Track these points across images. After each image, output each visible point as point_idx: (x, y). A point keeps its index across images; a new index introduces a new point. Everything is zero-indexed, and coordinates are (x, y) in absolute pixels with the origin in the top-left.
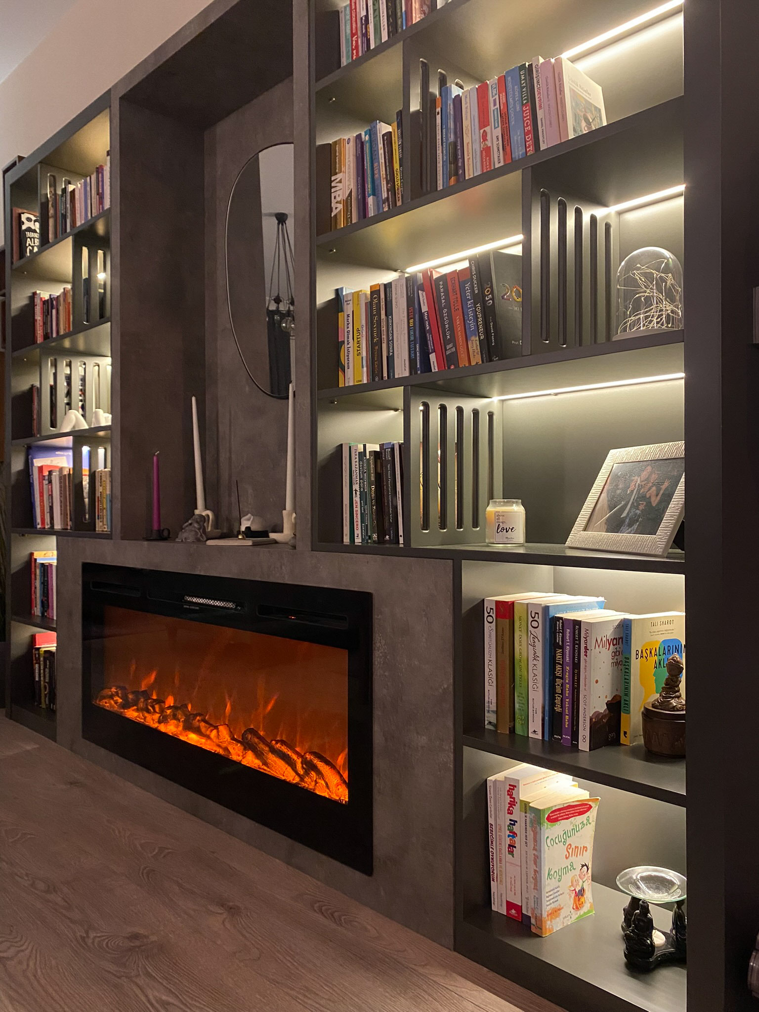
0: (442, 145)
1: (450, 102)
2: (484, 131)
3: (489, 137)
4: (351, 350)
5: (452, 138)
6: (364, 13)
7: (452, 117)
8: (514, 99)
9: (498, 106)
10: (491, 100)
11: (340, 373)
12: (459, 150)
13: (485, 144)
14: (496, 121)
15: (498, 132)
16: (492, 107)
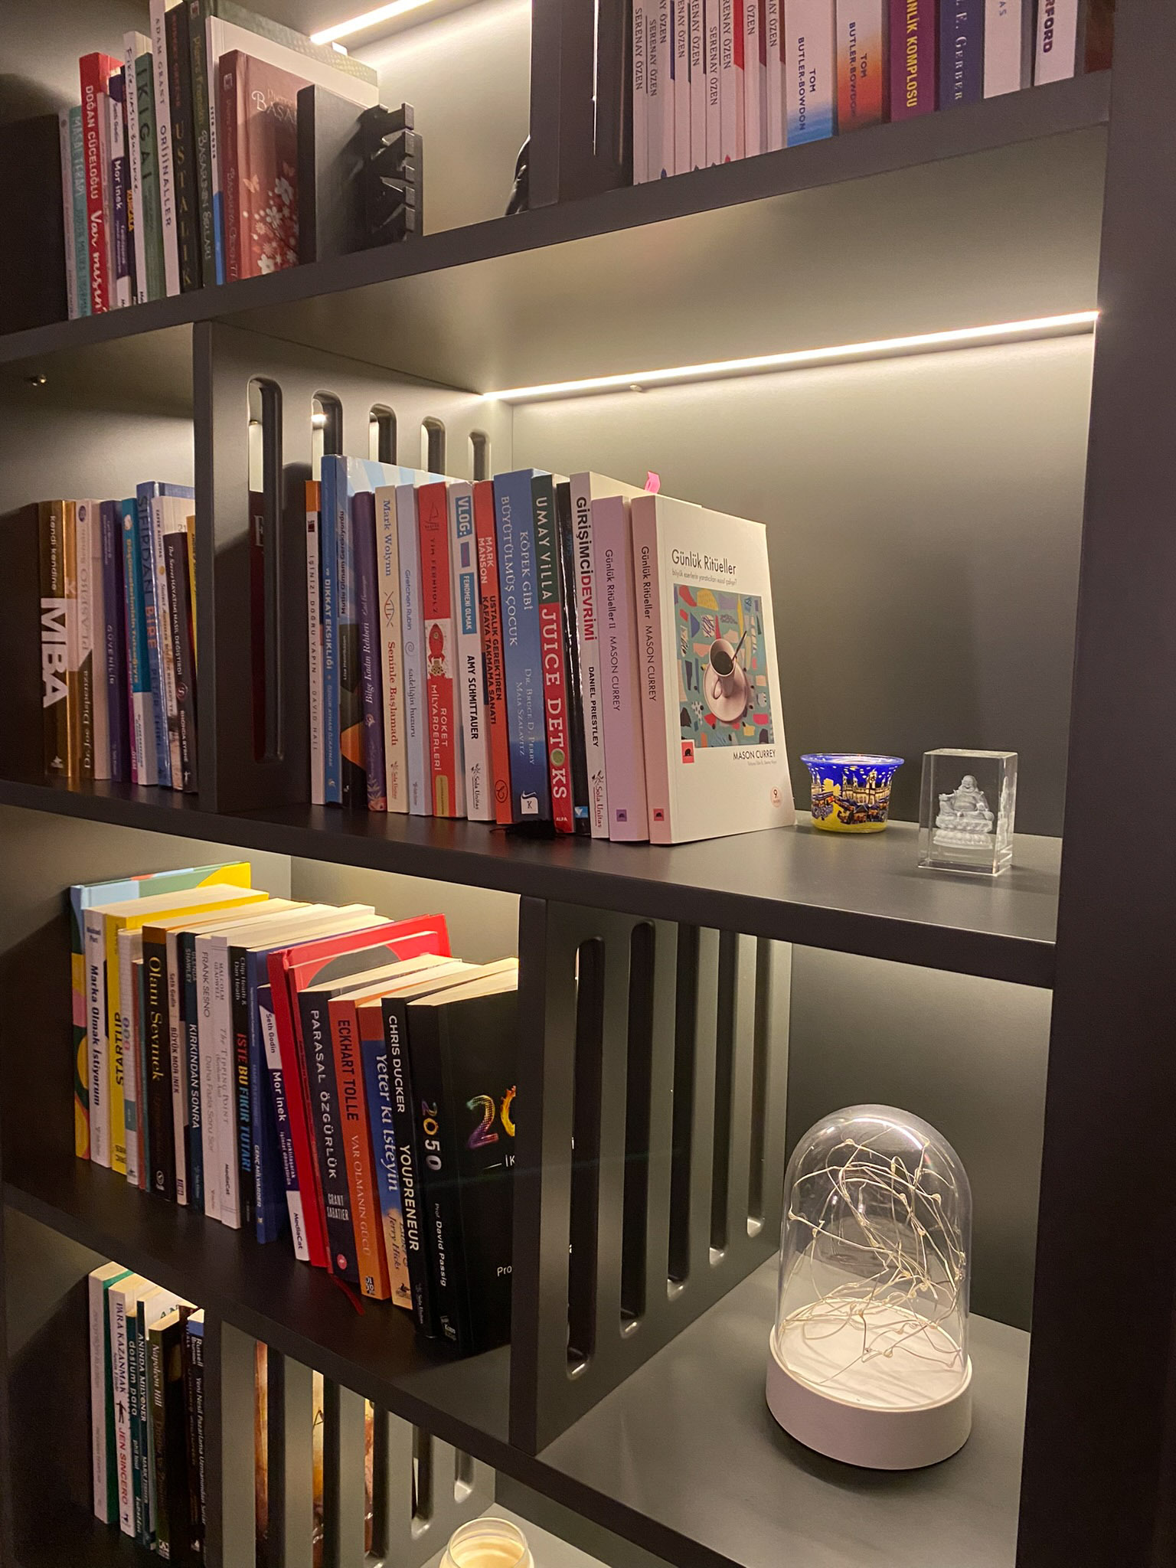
0: (322, 621)
1: (344, 509)
2: (436, 626)
3: (447, 650)
4: (102, 1058)
5: (348, 615)
6: (118, 152)
7: (347, 554)
8: (517, 569)
9: (472, 568)
10: (456, 544)
11: (78, 1107)
12: (368, 658)
13: (438, 668)
14: (468, 611)
15: (472, 645)
16: (457, 569)
